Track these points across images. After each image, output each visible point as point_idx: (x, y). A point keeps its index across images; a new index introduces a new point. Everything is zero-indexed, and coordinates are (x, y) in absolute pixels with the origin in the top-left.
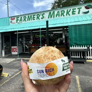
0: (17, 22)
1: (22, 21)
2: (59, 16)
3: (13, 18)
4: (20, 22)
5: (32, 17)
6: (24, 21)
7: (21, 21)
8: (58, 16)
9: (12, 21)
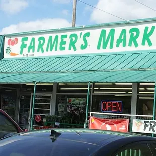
0: (21, 53)
1: (33, 52)
2: (124, 45)
3: (13, 39)
4: (29, 52)
5: (60, 40)
6: (38, 51)
7: (31, 50)
8: (121, 44)
9: (11, 46)
